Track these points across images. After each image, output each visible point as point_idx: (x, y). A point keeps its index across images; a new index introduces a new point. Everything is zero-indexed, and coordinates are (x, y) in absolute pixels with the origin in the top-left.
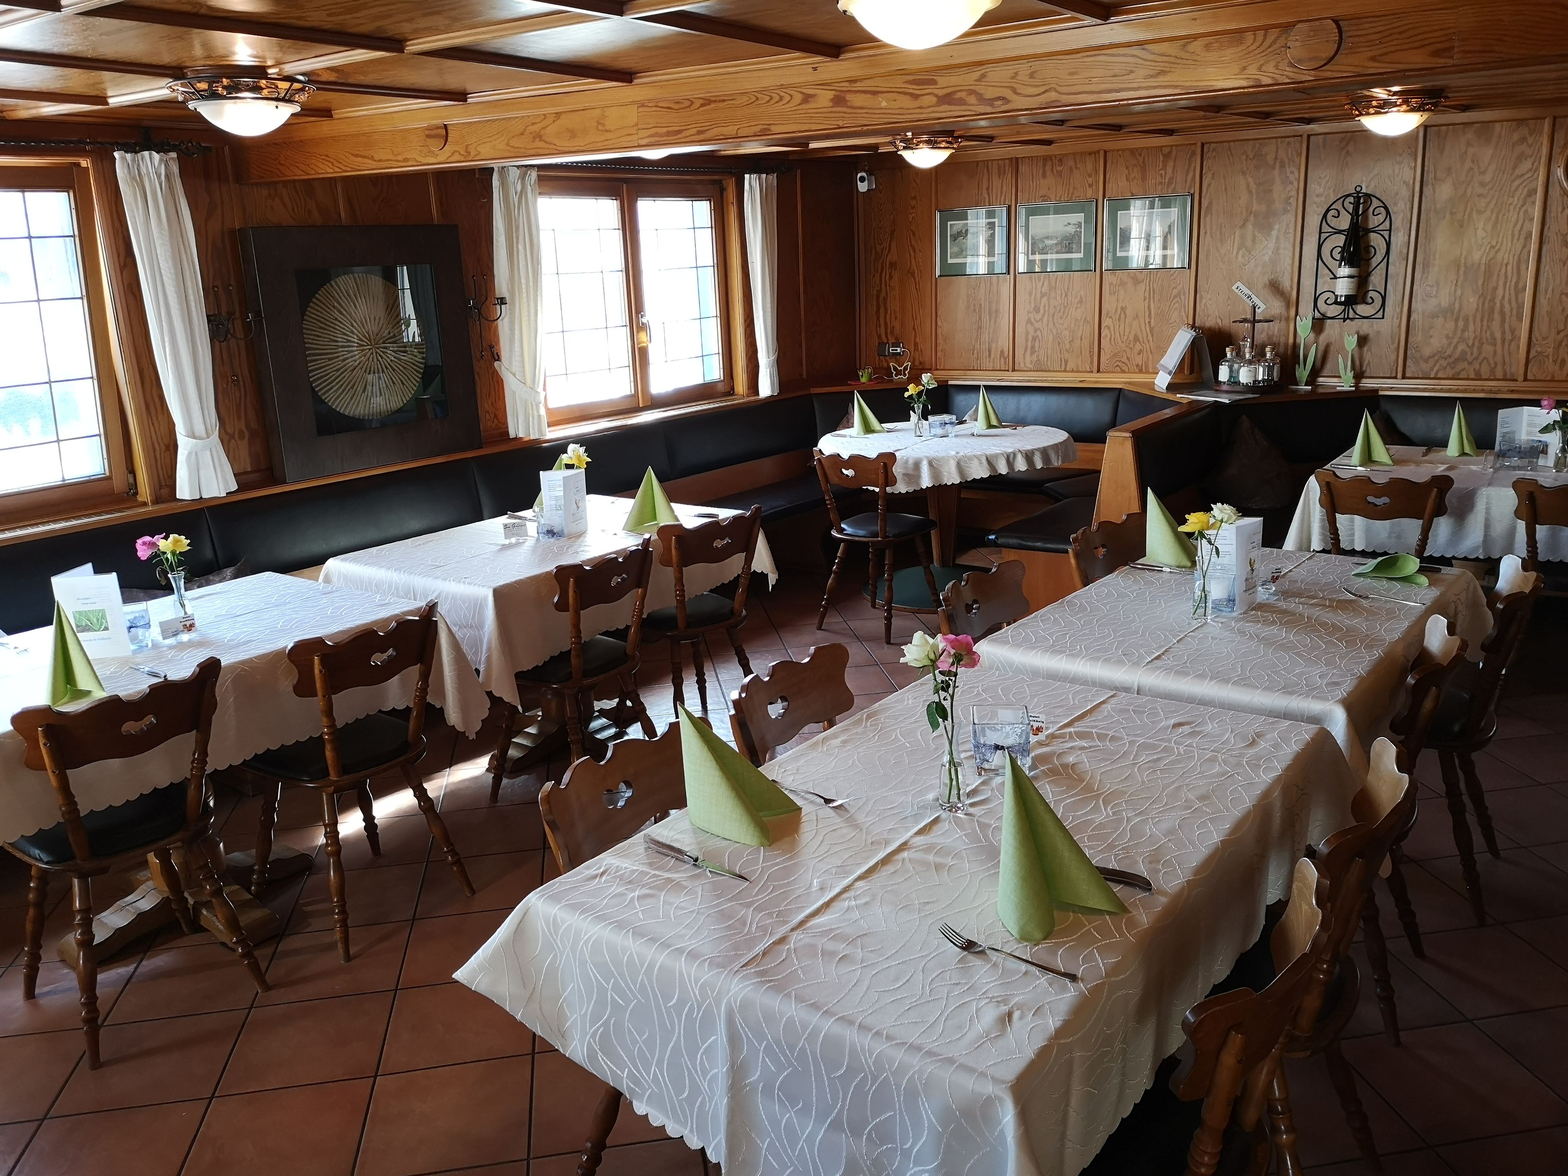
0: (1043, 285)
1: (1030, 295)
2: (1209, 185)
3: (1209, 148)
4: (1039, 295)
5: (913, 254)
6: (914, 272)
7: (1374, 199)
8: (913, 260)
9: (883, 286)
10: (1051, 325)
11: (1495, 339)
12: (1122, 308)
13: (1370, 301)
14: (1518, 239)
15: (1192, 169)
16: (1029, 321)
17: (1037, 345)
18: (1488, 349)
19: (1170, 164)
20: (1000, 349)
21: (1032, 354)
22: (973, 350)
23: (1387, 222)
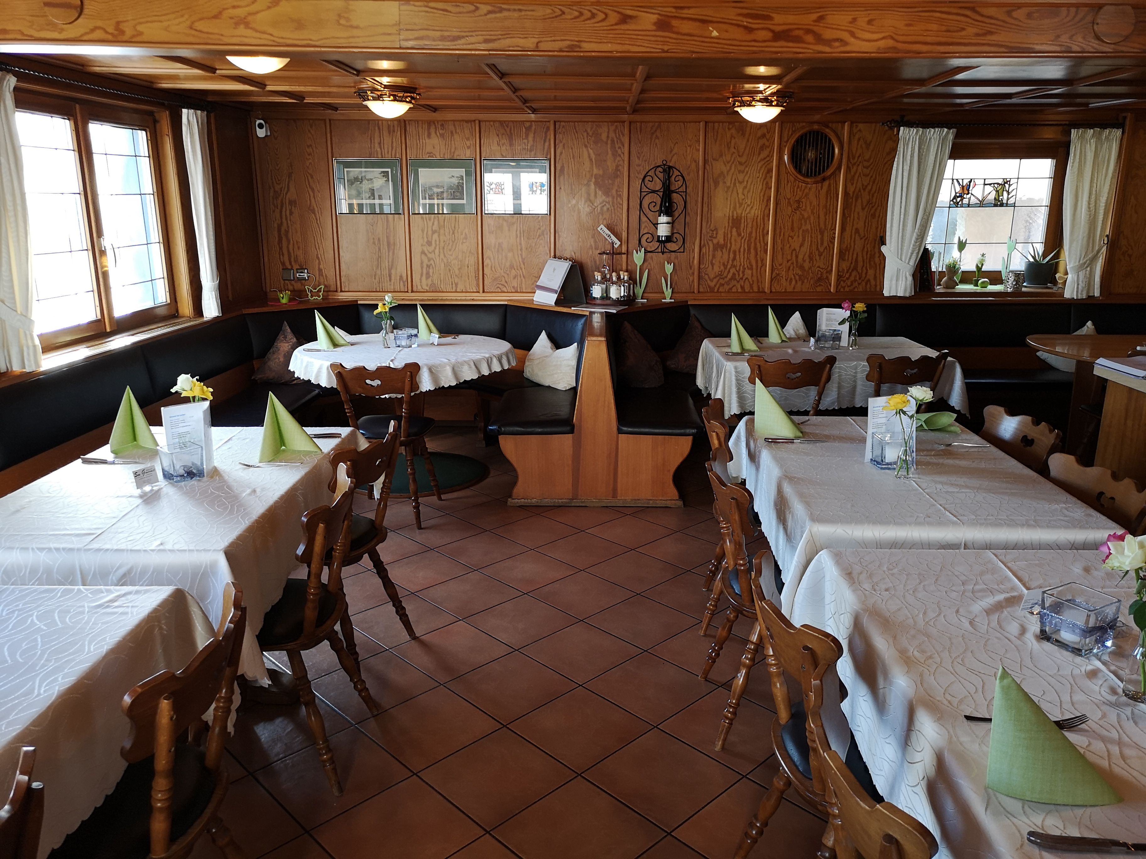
0: (433, 224)
1: (423, 231)
2: (561, 153)
3: (560, 125)
4: (430, 232)
5: (311, 193)
6: (314, 210)
7: (674, 170)
8: (313, 200)
9: (284, 220)
10: (442, 256)
11: (752, 266)
12: (499, 244)
13: (675, 240)
14: (763, 201)
15: (547, 140)
16: (423, 253)
17: (431, 271)
18: (748, 272)
19: (531, 135)
20: (398, 275)
21: (427, 278)
22: (375, 276)
23: (684, 186)
